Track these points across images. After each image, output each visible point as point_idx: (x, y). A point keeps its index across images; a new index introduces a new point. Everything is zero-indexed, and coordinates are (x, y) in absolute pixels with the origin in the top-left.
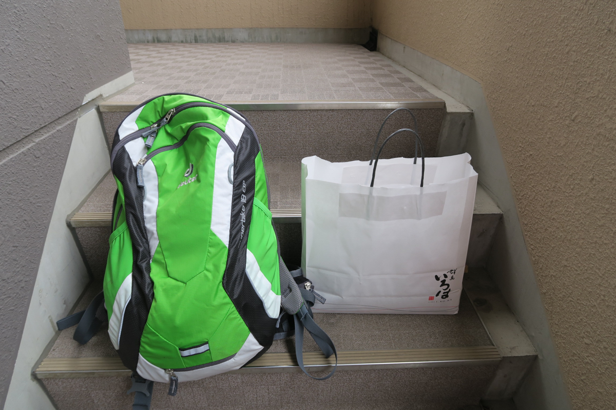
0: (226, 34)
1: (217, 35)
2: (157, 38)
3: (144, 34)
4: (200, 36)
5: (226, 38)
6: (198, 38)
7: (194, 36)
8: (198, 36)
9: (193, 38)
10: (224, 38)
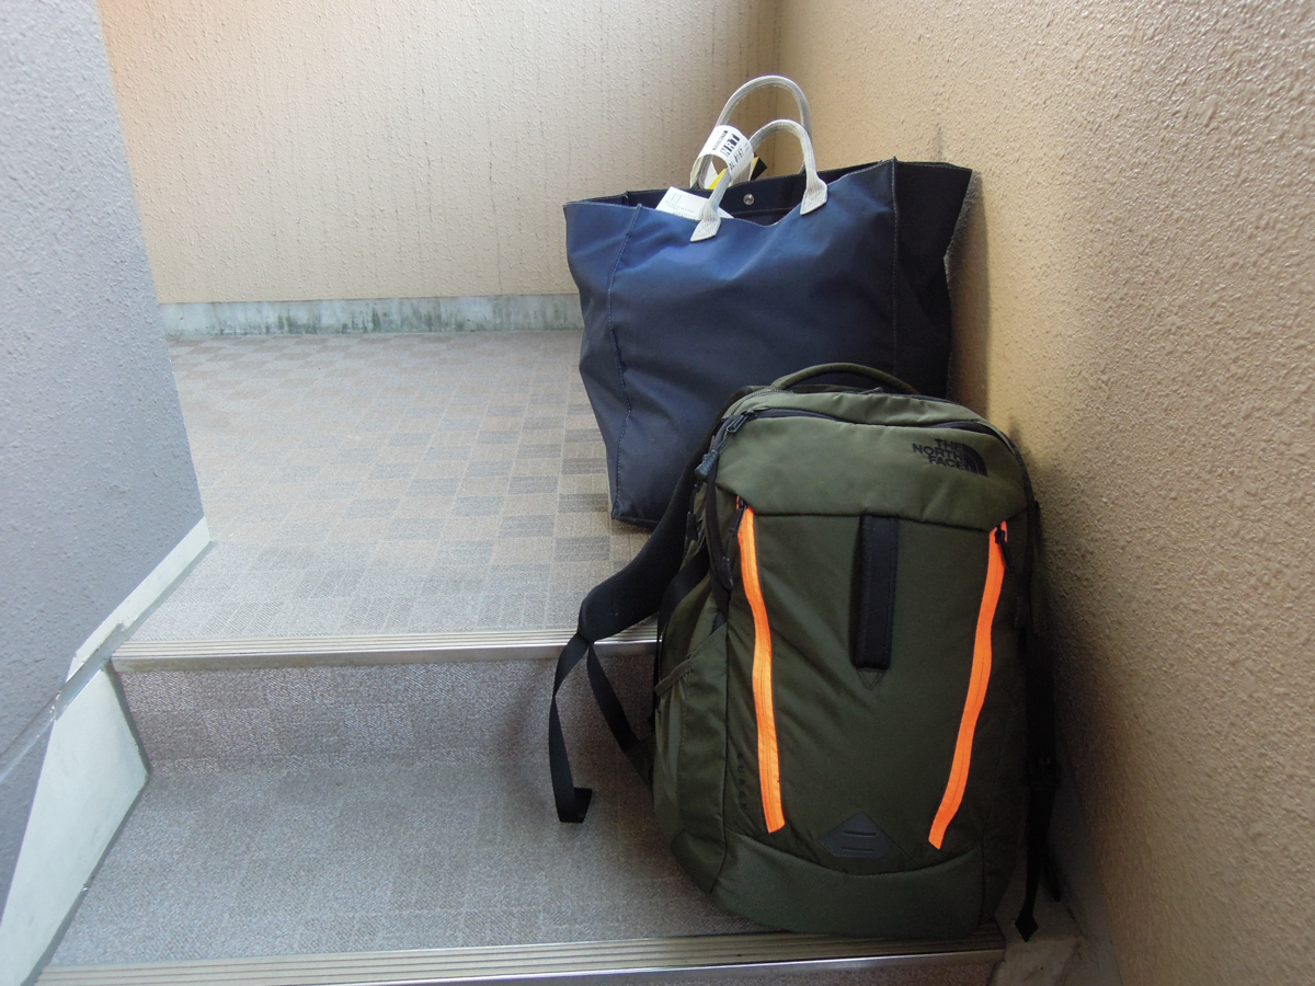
0: (443, 310)
1: (423, 312)
2: (288, 319)
3: (259, 311)
4: (385, 315)
5: (444, 316)
6: (381, 318)
7: (370, 315)
8: (380, 313)
9: (370, 319)
10: (439, 317)
